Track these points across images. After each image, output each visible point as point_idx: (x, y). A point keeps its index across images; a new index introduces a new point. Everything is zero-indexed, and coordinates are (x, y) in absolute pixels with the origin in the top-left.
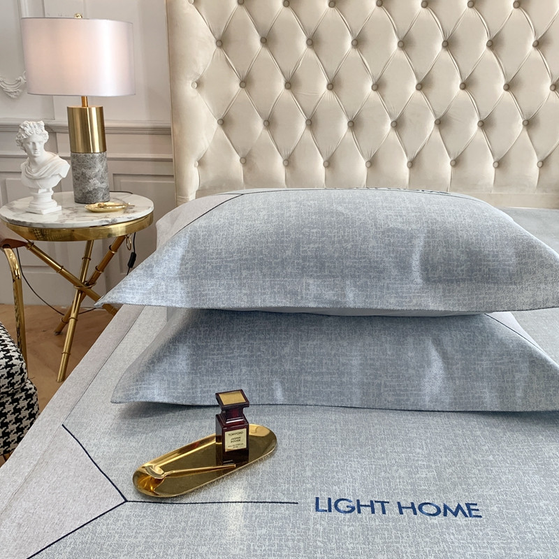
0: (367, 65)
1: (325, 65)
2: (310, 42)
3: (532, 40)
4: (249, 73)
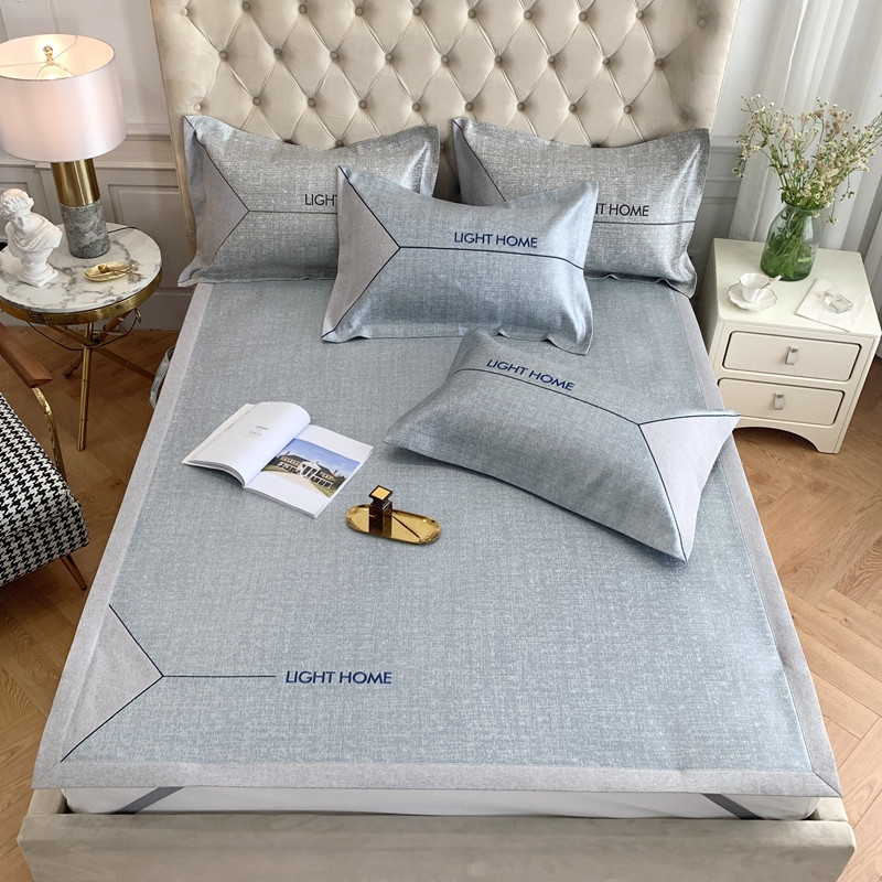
0: (404, 85)
1: (354, 84)
2: (335, 56)
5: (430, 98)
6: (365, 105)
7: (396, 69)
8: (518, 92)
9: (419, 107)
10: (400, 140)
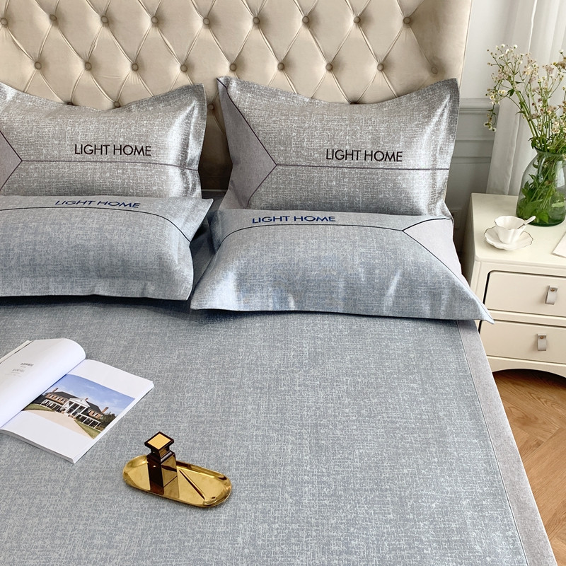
0: (170, 46)
1: (124, 46)
2: (105, 20)
3: (352, 18)
4: (41, 55)
5: (195, 58)
6: (136, 67)
7: (161, 31)
8: (276, 51)
9: (186, 67)
10: (171, 99)
